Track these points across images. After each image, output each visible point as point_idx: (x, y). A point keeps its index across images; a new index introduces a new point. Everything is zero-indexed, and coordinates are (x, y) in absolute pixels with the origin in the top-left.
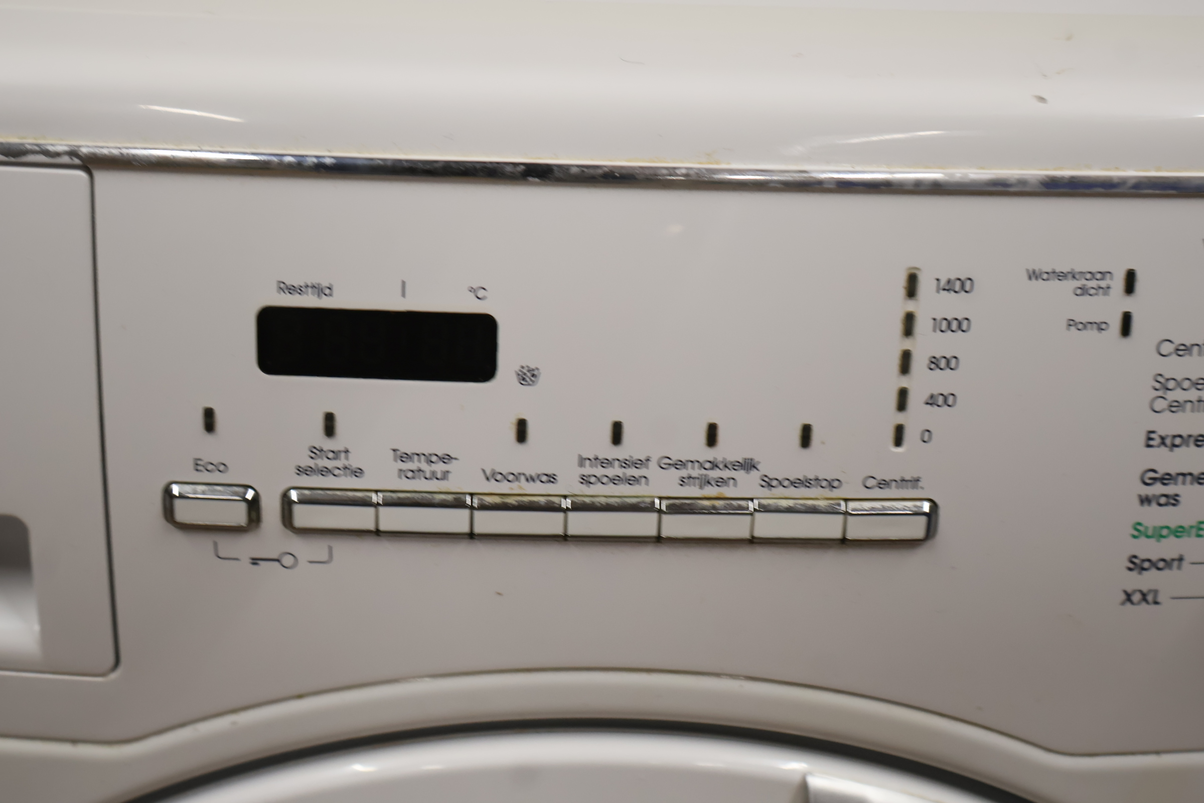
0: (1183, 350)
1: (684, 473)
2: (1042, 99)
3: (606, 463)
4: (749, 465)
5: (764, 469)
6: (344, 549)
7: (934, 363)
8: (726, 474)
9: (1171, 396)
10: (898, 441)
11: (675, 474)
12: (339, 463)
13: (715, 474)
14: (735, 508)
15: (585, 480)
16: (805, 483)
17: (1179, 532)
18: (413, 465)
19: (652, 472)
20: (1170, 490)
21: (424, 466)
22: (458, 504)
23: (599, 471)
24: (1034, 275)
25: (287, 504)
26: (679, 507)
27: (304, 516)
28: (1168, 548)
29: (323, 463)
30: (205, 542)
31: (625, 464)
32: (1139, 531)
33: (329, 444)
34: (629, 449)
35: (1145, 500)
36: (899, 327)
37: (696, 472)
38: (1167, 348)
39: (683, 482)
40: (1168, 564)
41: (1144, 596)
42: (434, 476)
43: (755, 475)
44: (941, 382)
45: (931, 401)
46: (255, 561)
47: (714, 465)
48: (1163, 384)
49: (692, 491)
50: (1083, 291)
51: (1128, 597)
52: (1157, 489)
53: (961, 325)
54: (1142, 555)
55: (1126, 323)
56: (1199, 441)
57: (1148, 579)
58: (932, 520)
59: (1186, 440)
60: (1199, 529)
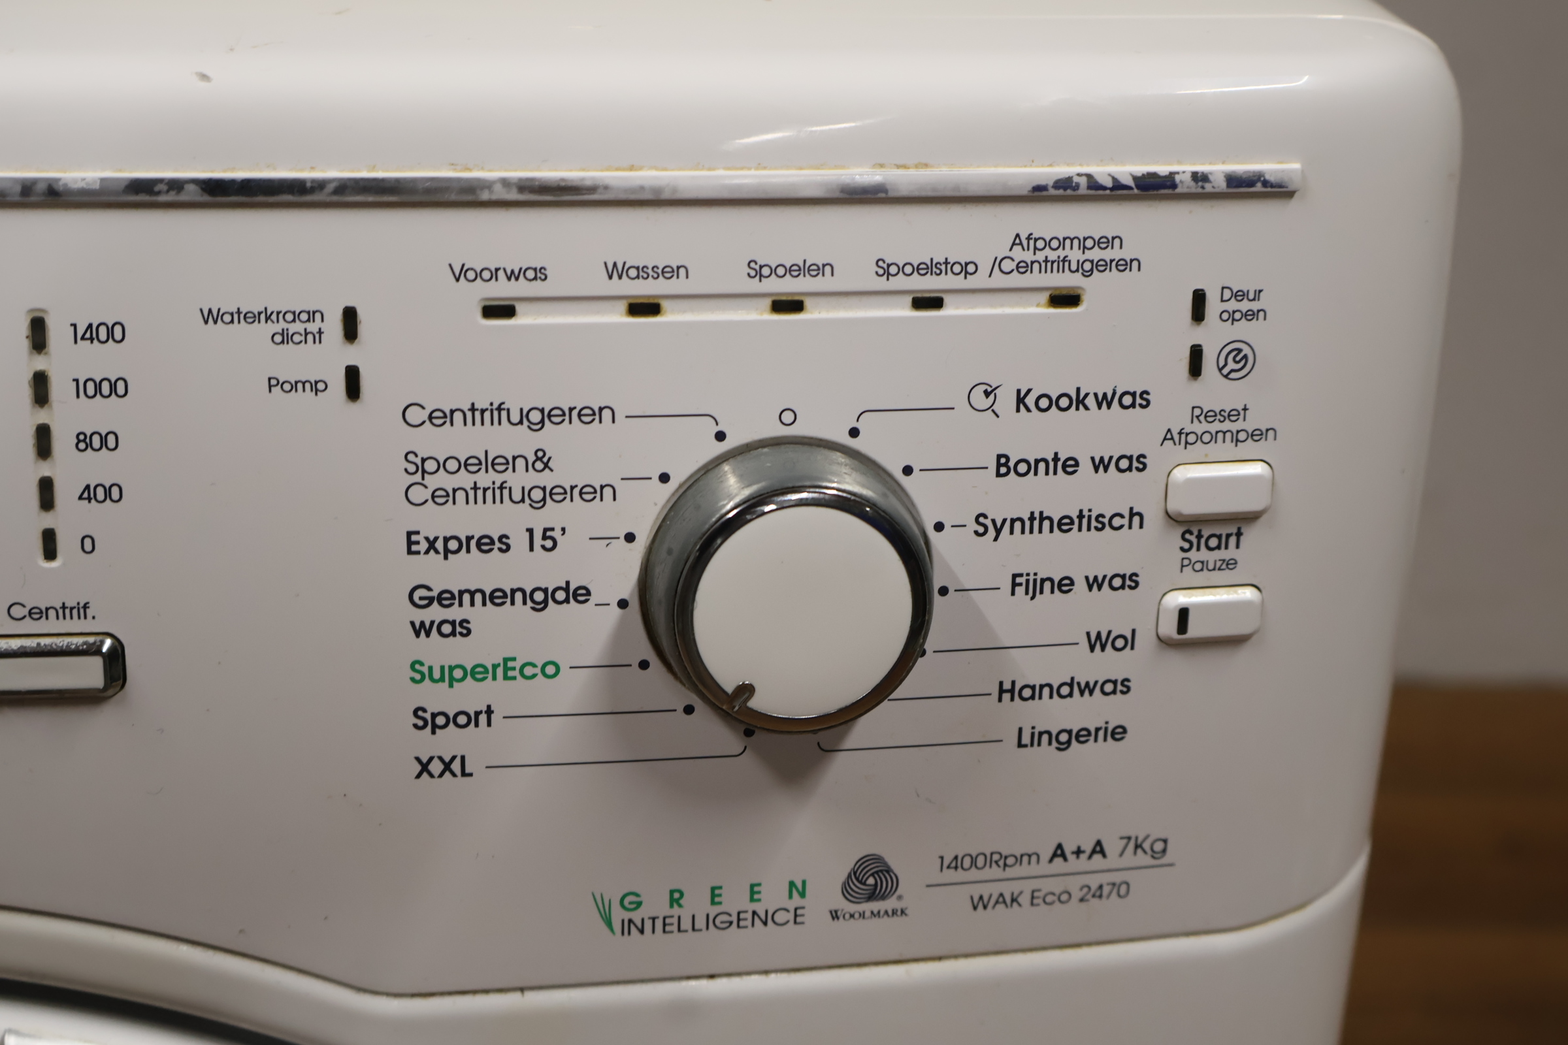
0: (440, 417)
2: (204, 77)
7: (84, 441)
9: (433, 482)
10: (50, 553)
17: (478, 673)
20: (454, 613)
24: (210, 317)
28: (469, 696)
32: (420, 672)
35: (420, 630)
36: (26, 392)
38: (415, 414)
40: (473, 719)
41: (447, 767)
44: (97, 467)
45: (88, 494)
48: (419, 467)
50: (286, 338)
51: (425, 767)
52: (436, 613)
53: (115, 388)
54: (432, 708)
55: (353, 382)
56: (484, 544)
57: (449, 742)
58: (115, 663)
59: (465, 544)
60: (506, 668)
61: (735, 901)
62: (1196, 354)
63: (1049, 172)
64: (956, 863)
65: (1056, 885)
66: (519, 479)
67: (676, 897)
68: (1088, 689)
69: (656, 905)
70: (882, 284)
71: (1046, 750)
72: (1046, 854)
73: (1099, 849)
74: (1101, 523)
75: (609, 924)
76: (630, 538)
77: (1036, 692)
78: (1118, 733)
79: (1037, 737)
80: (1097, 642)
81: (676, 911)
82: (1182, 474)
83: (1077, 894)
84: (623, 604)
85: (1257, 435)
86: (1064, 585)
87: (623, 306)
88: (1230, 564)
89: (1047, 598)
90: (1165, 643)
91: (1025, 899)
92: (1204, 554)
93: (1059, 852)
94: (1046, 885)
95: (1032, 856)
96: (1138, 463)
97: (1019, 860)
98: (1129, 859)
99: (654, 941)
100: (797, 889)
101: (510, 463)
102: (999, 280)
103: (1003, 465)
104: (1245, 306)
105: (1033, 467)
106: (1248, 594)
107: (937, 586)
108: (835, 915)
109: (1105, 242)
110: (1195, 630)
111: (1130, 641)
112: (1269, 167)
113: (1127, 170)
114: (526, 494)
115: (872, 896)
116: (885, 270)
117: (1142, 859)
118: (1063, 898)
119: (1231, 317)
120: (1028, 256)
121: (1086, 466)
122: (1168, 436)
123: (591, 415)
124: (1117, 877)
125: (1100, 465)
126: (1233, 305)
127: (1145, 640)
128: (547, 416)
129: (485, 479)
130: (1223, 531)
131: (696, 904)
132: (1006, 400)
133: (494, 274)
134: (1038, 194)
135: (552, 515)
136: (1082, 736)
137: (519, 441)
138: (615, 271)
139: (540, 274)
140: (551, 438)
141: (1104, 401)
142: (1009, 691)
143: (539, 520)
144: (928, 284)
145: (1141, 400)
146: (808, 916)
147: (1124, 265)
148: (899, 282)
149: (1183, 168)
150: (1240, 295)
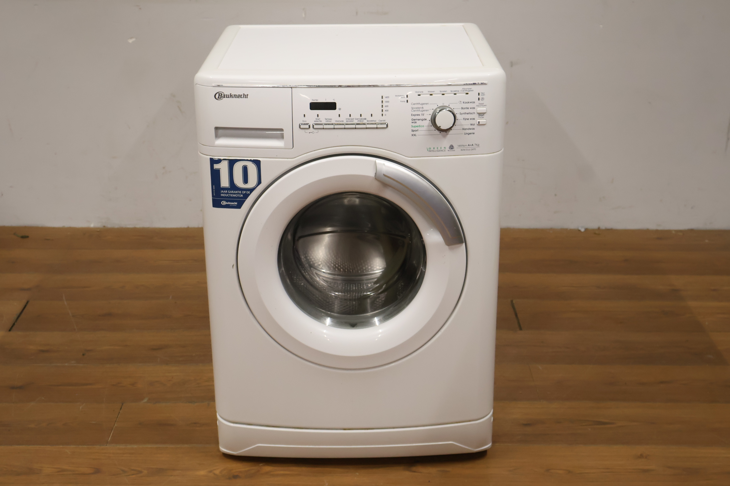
0: (414, 104)
1: (358, 120)
3: (349, 119)
4: (365, 119)
5: (367, 119)
6: (320, 130)
7: (386, 106)
8: (363, 120)
9: (414, 110)
10: (382, 116)
11: (357, 120)
12: (319, 120)
13: (361, 120)
14: (364, 124)
15: (347, 121)
16: (372, 121)
17: (417, 126)
18: (327, 120)
19: (354, 120)
20: (415, 121)
21: (328, 120)
22: (332, 124)
23: (348, 120)
24: (396, 96)
25: (313, 126)
26: (358, 124)
27: (315, 127)
28: (416, 129)
29: (317, 120)
30: (304, 130)
31: (351, 119)
32: (412, 126)
33: (318, 118)
34: (352, 117)
35: (412, 122)
36: (381, 102)
37: (359, 120)
38: (412, 104)
40: (417, 131)
41: (414, 135)
42: (330, 121)
43: (366, 120)
44: (387, 108)
45: (386, 111)
46: (309, 133)
47: (361, 119)
48: (412, 108)
49: (359, 122)
50: (402, 97)
51: (412, 135)
53: (388, 102)
54: (413, 130)
55: (407, 101)
56: (418, 115)
57: (414, 133)
58: (387, 125)
59: (416, 115)
60: (419, 126)
61: (439, 149)
62: (479, 98)
63: (465, 83)
64: (459, 146)
65: (469, 148)
66: (421, 109)
67: (434, 148)
68: (471, 129)
69: (432, 149)
71: (467, 135)
72: (468, 145)
73: (473, 145)
74: (471, 114)
75: (428, 150)
76: (430, 114)
77: (466, 129)
78: (474, 133)
79: (466, 134)
80: (471, 125)
81: (434, 150)
82: (478, 109)
83: (471, 149)
84: (429, 120)
85: (485, 106)
87: (429, 95)
88: (483, 117)
89: (467, 120)
90: (478, 125)
91: (466, 150)
92: (481, 117)
93: (469, 145)
94: (468, 148)
96: (474, 108)
97: (465, 146)
99: (432, 152)
100: (445, 148)
101: (420, 108)
102: (461, 92)
104: (483, 94)
105: (465, 108)
106: (485, 120)
107: (457, 119)
108: (448, 151)
109: (470, 89)
110: (480, 123)
111: (474, 125)
112: (485, 82)
113: (472, 83)
114: (421, 111)
115: (452, 149)
116: (451, 91)
117: (477, 146)
118: (469, 150)
119: (482, 95)
120: (464, 90)
121: (469, 108)
122: (477, 106)
123: (427, 104)
124: (475, 148)
125: (471, 108)
126: (482, 94)
127: (476, 124)
128: (423, 104)
129: (418, 109)
130: (482, 114)
131: (436, 149)
132: (462, 102)
133: (419, 92)
134: (464, 85)
135: (423, 112)
136: (470, 134)
137: (421, 106)
138: (429, 92)
139: (423, 92)
140: (424, 106)
141: (471, 103)
142: (463, 129)
143: (422, 113)
144: (455, 93)
145: (474, 102)
146: (446, 151)
147: (472, 91)
148: (453, 92)
149: (477, 82)
150: (483, 93)
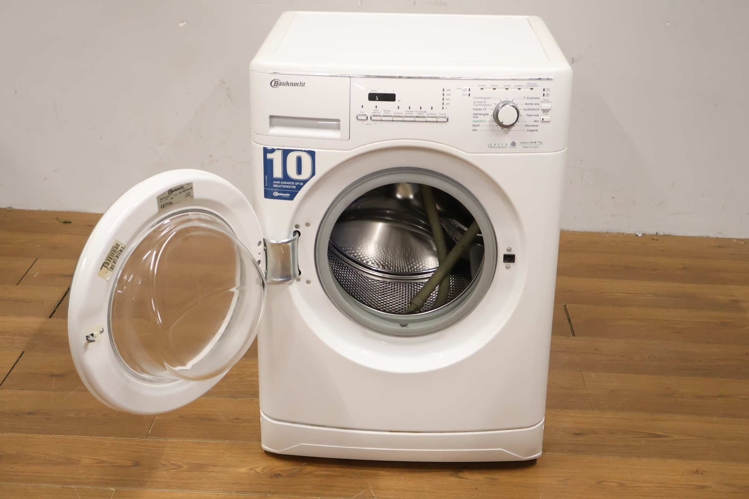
0: (477, 98)
1: (418, 113)
3: (408, 111)
4: (425, 112)
6: (377, 122)
7: (447, 99)
8: (423, 113)
9: (476, 104)
10: (443, 109)
11: (417, 113)
12: (377, 112)
13: (421, 113)
14: (424, 117)
15: (406, 114)
16: (432, 114)
17: (478, 121)
18: (386, 112)
19: (414, 112)
20: (477, 116)
21: (387, 112)
22: (391, 116)
23: (407, 113)
24: (458, 89)
25: (371, 118)
26: (417, 117)
27: (373, 118)
28: (477, 123)
29: (375, 112)
30: (361, 122)
31: (411, 112)
32: (473, 121)
33: (376, 109)
34: (411, 109)
35: (474, 117)
36: (442, 95)
37: (419, 113)
38: (474, 98)
39: (418, 114)
40: (478, 126)
41: (475, 130)
42: (388, 113)
43: (426, 113)
44: (448, 102)
45: (447, 104)
46: (367, 124)
47: (421, 112)
48: (475, 102)
49: (418, 115)
50: (464, 91)
51: (473, 130)
52: (475, 116)
53: (449, 95)
54: (474, 124)
55: (469, 95)
56: (480, 109)
57: (475, 128)
58: (448, 120)
59: (478, 109)
60: (481, 121)
61: (501, 145)
62: (544, 94)
63: (530, 78)
64: (522, 143)
66: (483, 104)
67: (495, 145)
68: (534, 126)
69: (493, 145)
70: (515, 87)
71: (530, 132)
72: (530, 143)
73: (535, 142)
74: (535, 110)
75: (489, 147)
76: (492, 109)
77: (529, 126)
78: (537, 130)
79: (529, 130)
80: (535, 121)
81: (495, 146)
82: (542, 105)
83: (533, 147)
84: (492, 115)
85: (550, 102)
86: (532, 115)
87: (493, 89)
88: (547, 114)
89: (530, 117)
91: (528, 147)
92: (545, 113)
93: (531, 142)
94: (530, 146)
95: (529, 143)
96: (538, 104)
97: (528, 143)
98: (539, 144)
99: (493, 149)
100: (506, 144)
101: (482, 102)
102: (526, 87)
103: (526, 104)
104: (548, 90)
105: (529, 104)
106: (549, 117)
107: (520, 115)
108: (510, 147)
109: (535, 84)
110: (544, 120)
111: (538, 121)
112: (550, 77)
113: (537, 78)
114: (483, 105)
115: (513, 146)
117: (540, 144)
118: (532, 147)
120: (528, 85)
121: (534, 104)
122: (541, 102)
123: (489, 98)
124: (537, 146)
125: (535, 104)
126: (547, 90)
127: (539, 121)
128: (486, 98)
129: (480, 104)
130: (547, 111)
131: (497, 145)
132: (526, 98)
133: (482, 86)
134: (529, 79)
135: (486, 107)
136: (533, 130)
137: (483, 100)
138: (492, 86)
139: (486, 86)
140: (486, 100)
141: (535, 98)
142: (526, 126)
143: (484, 108)
144: (519, 87)
145: (539, 98)
146: (507, 147)
147: (537, 86)
148: (517, 87)
149: (542, 78)
150: (548, 89)
